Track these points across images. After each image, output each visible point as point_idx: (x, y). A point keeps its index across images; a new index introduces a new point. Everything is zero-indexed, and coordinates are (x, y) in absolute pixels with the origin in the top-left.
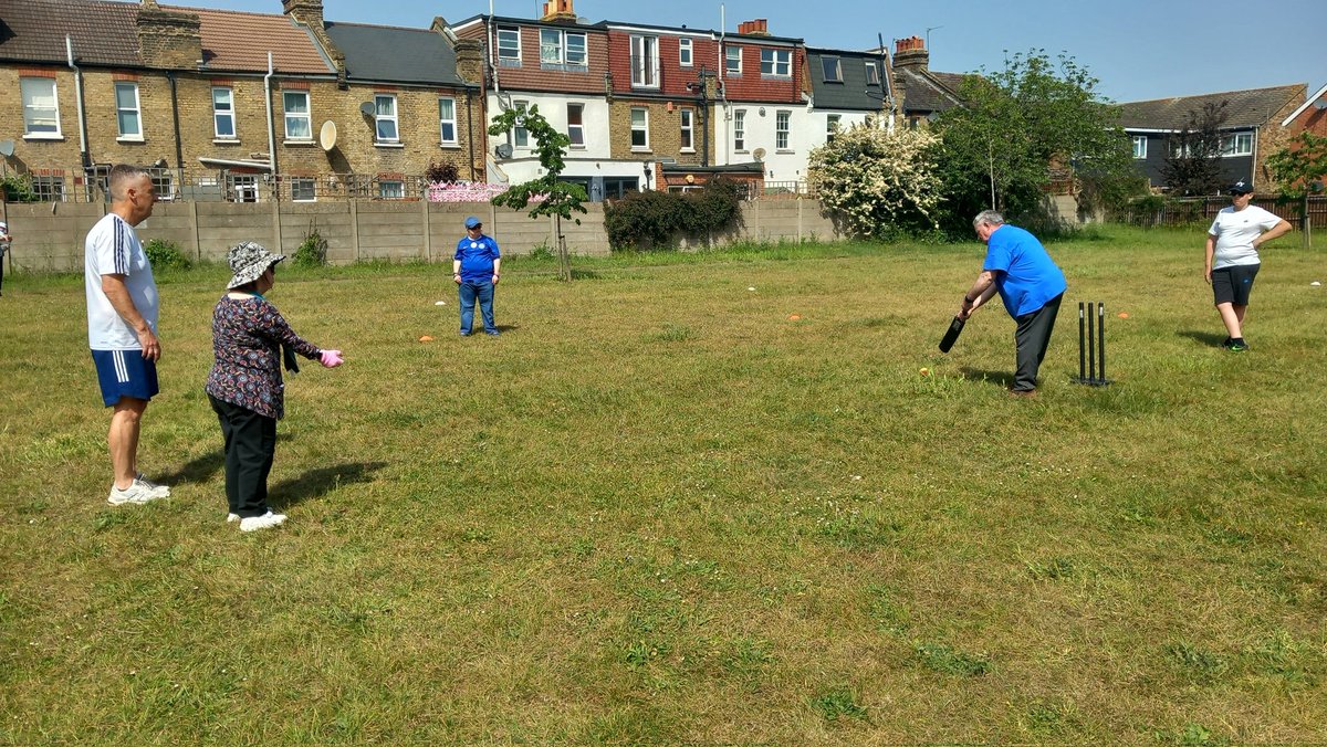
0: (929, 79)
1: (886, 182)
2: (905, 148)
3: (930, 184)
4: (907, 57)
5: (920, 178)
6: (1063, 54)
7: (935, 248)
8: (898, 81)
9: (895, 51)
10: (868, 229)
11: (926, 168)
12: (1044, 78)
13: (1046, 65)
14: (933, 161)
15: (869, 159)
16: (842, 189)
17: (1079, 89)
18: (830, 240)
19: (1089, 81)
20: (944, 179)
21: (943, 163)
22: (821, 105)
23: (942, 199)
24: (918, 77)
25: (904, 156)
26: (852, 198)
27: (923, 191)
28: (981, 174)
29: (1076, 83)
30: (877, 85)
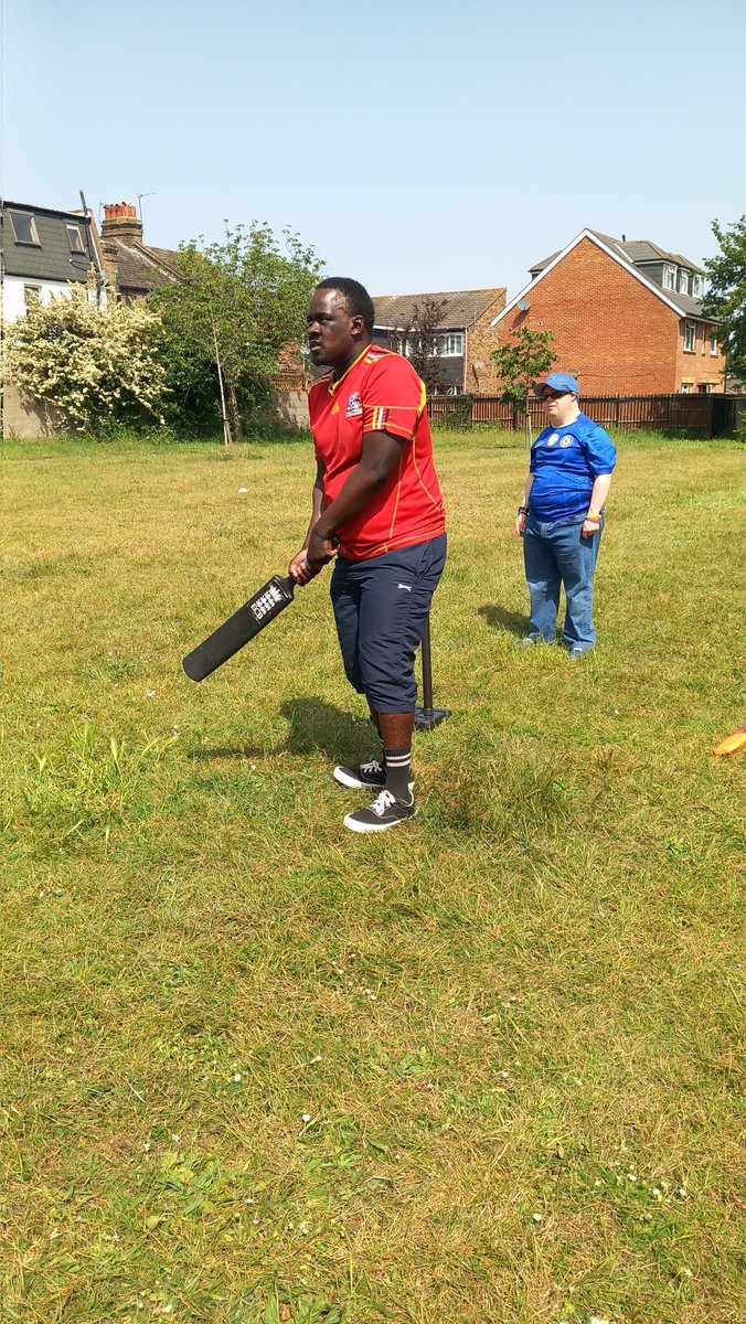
0: (144, 253)
1: (98, 367)
2: (117, 327)
3: (151, 371)
4: (117, 226)
5: (139, 364)
6: (287, 229)
7: (162, 447)
8: (107, 251)
9: (103, 218)
10: (81, 423)
11: (144, 352)
12: (270, 255)
13: (270, 241)
14: (151, 345)
15: (76, 338)
16: (45, 373)
17: (305, 270)
18: (35, 436)
19: (315, 263)
20: (166, 366)
21: (164, 349)
22: (14, 270)
23: (165, 389)
24: (133, 251)
25: (116, 335)
26: (57, 384)
27: (144, 379)
28: (206, 364)
29: (303, 264)
30: (83, 254)
